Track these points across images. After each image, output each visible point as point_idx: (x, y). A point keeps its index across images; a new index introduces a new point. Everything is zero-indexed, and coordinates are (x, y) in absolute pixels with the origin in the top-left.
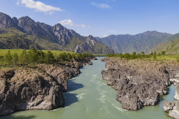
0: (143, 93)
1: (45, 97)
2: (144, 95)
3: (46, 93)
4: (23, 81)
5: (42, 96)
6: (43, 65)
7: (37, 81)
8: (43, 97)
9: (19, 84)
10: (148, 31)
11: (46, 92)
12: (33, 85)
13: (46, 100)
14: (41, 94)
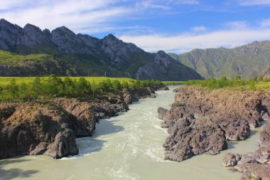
0: (200, 141)
1: (49, 146)
2: (201, 144)
3: (50, 140)
4: (20, 121)
5: (45, 143)
6: (63, 99)
7: (37, 122)
8: (47, 145)
9: (14, 125)
10: (256, 42)
11: (49, 138)
12: (33, 127)
13: (49, 150)
14: (43, 141)
